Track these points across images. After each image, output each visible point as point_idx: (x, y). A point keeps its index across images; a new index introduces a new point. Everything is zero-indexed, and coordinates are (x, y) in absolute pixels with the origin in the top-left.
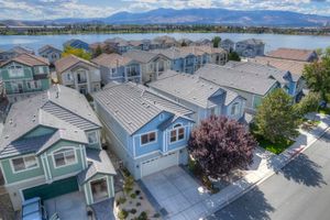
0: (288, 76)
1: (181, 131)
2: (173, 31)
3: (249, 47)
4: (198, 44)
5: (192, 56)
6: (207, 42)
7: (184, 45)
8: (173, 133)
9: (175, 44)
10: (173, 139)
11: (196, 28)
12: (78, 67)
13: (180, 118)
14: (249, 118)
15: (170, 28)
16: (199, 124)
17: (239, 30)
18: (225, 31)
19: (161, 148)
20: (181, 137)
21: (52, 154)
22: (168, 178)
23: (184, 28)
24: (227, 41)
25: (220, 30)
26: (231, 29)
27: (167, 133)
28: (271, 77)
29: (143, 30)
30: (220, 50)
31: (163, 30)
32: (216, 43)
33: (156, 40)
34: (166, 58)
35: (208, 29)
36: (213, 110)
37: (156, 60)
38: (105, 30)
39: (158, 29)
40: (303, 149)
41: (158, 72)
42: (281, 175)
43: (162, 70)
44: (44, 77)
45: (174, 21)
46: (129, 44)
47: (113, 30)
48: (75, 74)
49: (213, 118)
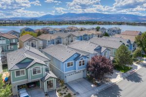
0: (129, 42)
1: (83, 61)
2: (75, 24)
3: (114, 31)
4: (89, 30)
5: (86, 35)
6: (93, 29)
7: (82, 30)
8: (80, 62)
9: (77, 30)
10: (80, 65)
11: (87, 23)
12: (32, 39)
13: (83, 56)
14: (112, 58)
15: (74, 23)
16: (90, 58)
17: (109, 23)
18: (103, 24)
19: (75, 69)
20: (83, 64)
21: (32, 69)
22: (78, 82)
23: (81, 23)
24: (103, 28)
25: (100, 23)
26: (105, 23)
27: (78, 62)
28: (121, 41)
29: (60, 24)
30: (99, 32)
31: (70, 24)
32: (98, 29)
33: (67, 28)
34: (74, 36)
35: (94, 23)
36: (96, 54)
37: (69, 37)
38: (39, 24)
39: (68, 23)
40: (136, 70)
41: (70, 42)
42: (126, 80)
43: (72, 41)
44: (15, 44)
45: (76, 19)
46: (55, 30)
47: (43, 23)
48: (31, 43)
49: (96, 56)
